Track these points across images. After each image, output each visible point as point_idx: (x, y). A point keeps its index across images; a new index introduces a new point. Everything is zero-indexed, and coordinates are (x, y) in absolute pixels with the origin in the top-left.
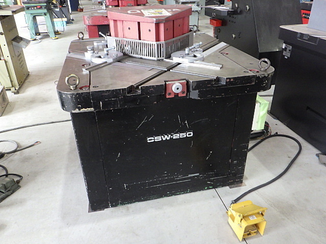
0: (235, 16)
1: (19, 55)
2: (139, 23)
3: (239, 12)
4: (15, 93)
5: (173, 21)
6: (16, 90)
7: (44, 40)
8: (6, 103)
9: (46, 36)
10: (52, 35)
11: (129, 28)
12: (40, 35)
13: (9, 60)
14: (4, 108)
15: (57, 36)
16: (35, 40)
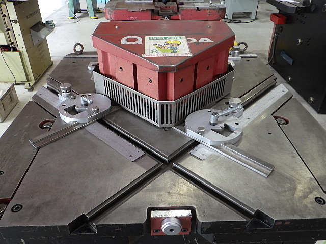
0: (306, 15)
1: (40, 45)
2: (135, 65)
3: (312, 10)
4: (28, 90)
5: (196, 65)
6: (30, 86)
7: (83, 19)
8: (13, 104)
9: (86, 14)
10: (91, 13)
11: (121, 68)
12: (80, 12)
13: (24, 51)
14: (9, 111)
15: (97, 15)
16: (74, 18)
